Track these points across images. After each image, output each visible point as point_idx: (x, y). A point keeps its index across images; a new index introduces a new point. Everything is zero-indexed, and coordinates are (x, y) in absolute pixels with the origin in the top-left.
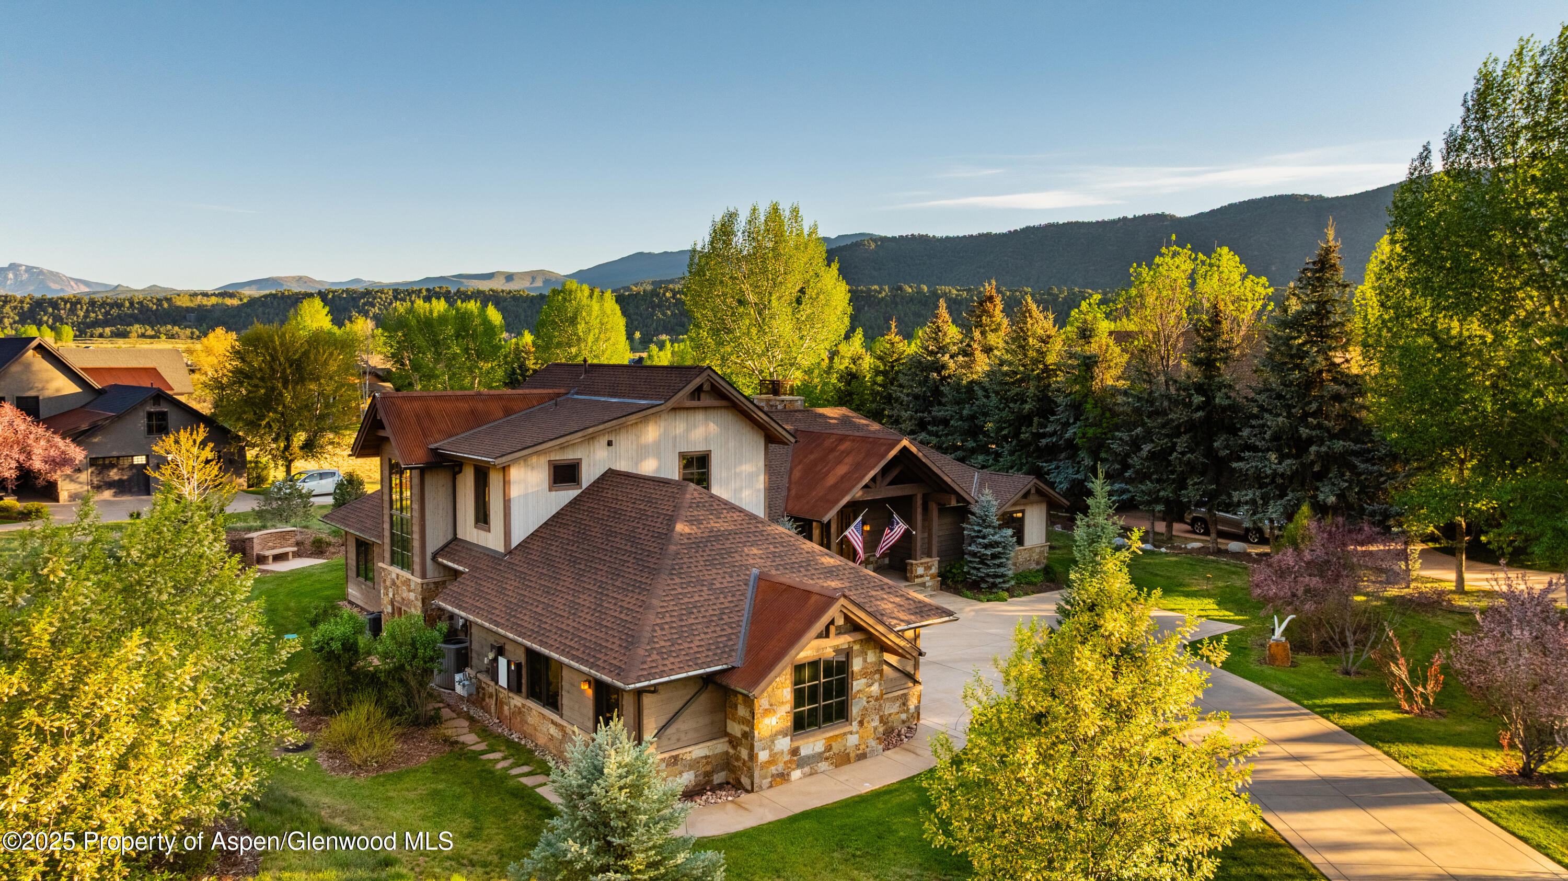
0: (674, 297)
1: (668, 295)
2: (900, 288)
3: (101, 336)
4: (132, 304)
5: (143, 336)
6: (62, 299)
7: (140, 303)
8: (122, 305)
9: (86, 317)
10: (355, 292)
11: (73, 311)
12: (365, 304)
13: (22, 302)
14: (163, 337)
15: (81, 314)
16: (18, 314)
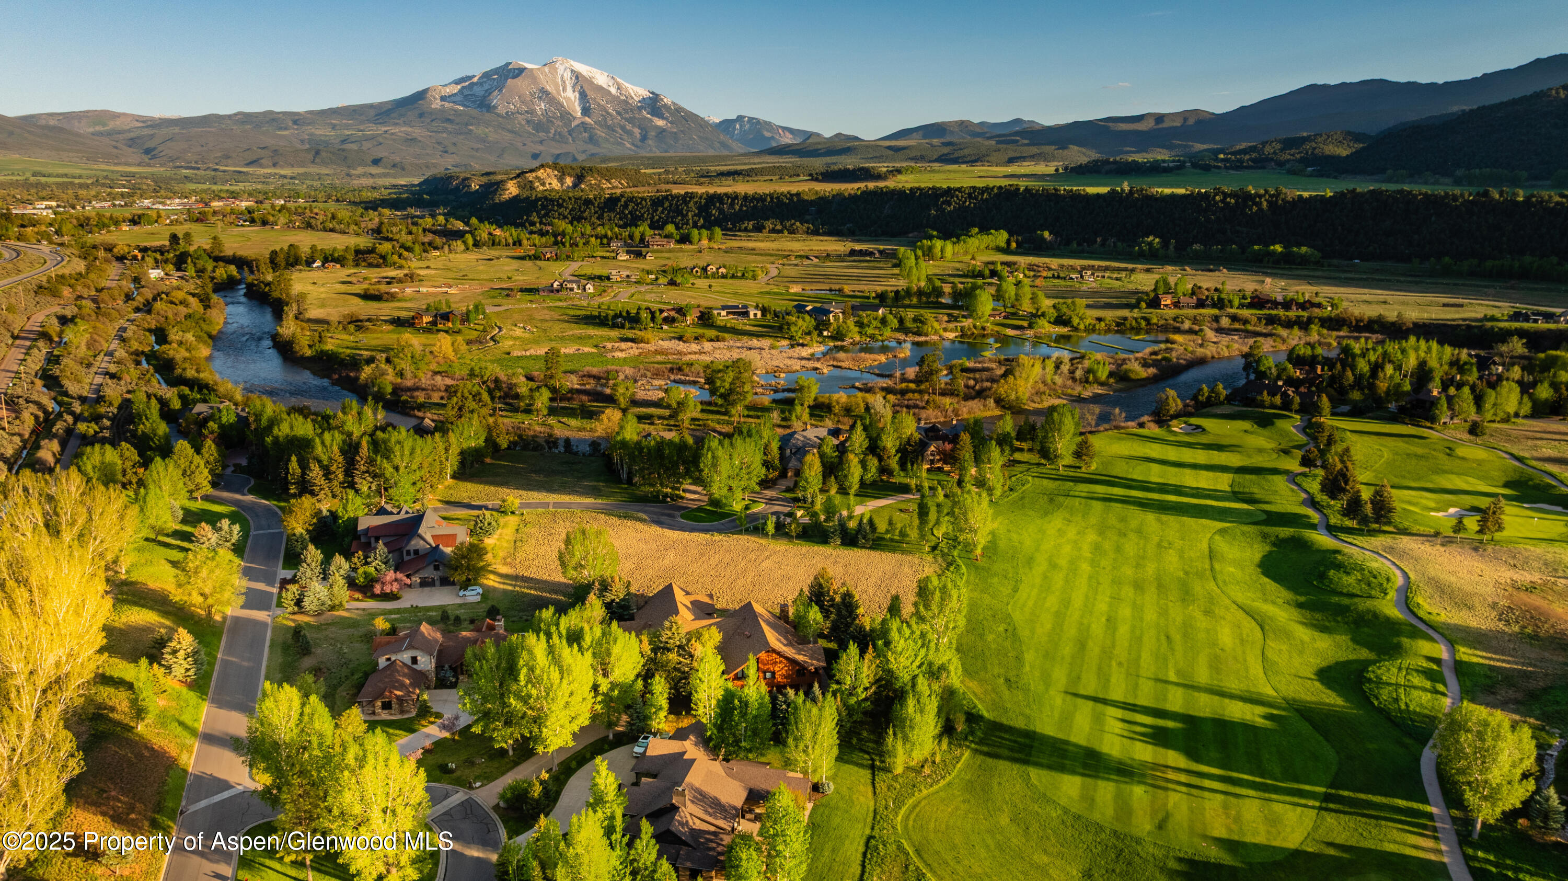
0: (1223, 201)
1: (1217, 198)
2: (1486, 194)
3: (746, 230)
4: (772, 198)
5: (773, 231)
6: (726, 194)
7: (778, 198)
8: (765, 200)
9: (740, 209)
10: (940, 189)
11: (732, 205)
12: (943, 203)
13: (701, 197)
14: (786, 232)
15: (737, 207)
16: (699, 208)
